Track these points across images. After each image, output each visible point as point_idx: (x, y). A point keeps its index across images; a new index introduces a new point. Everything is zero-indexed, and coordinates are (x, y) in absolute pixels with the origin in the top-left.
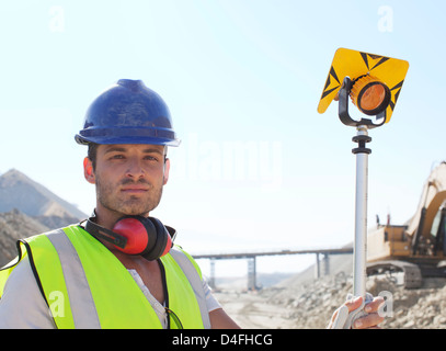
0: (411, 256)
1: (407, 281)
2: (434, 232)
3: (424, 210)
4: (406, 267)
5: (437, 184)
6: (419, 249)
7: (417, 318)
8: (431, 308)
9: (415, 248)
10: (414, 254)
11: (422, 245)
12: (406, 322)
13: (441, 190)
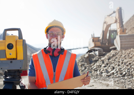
0: (101, 46)
1: (99, 54)
2: (108, 38)
3: (103, 32)
4: (98, 49)
5: (106, 23)
6: (103, 44)
7: (97, 66)
8: (102, 62)
9: (102, 43)
10: (102, 45)
11: (104, 42)
12: (94, 67)
13: (107, 24)
